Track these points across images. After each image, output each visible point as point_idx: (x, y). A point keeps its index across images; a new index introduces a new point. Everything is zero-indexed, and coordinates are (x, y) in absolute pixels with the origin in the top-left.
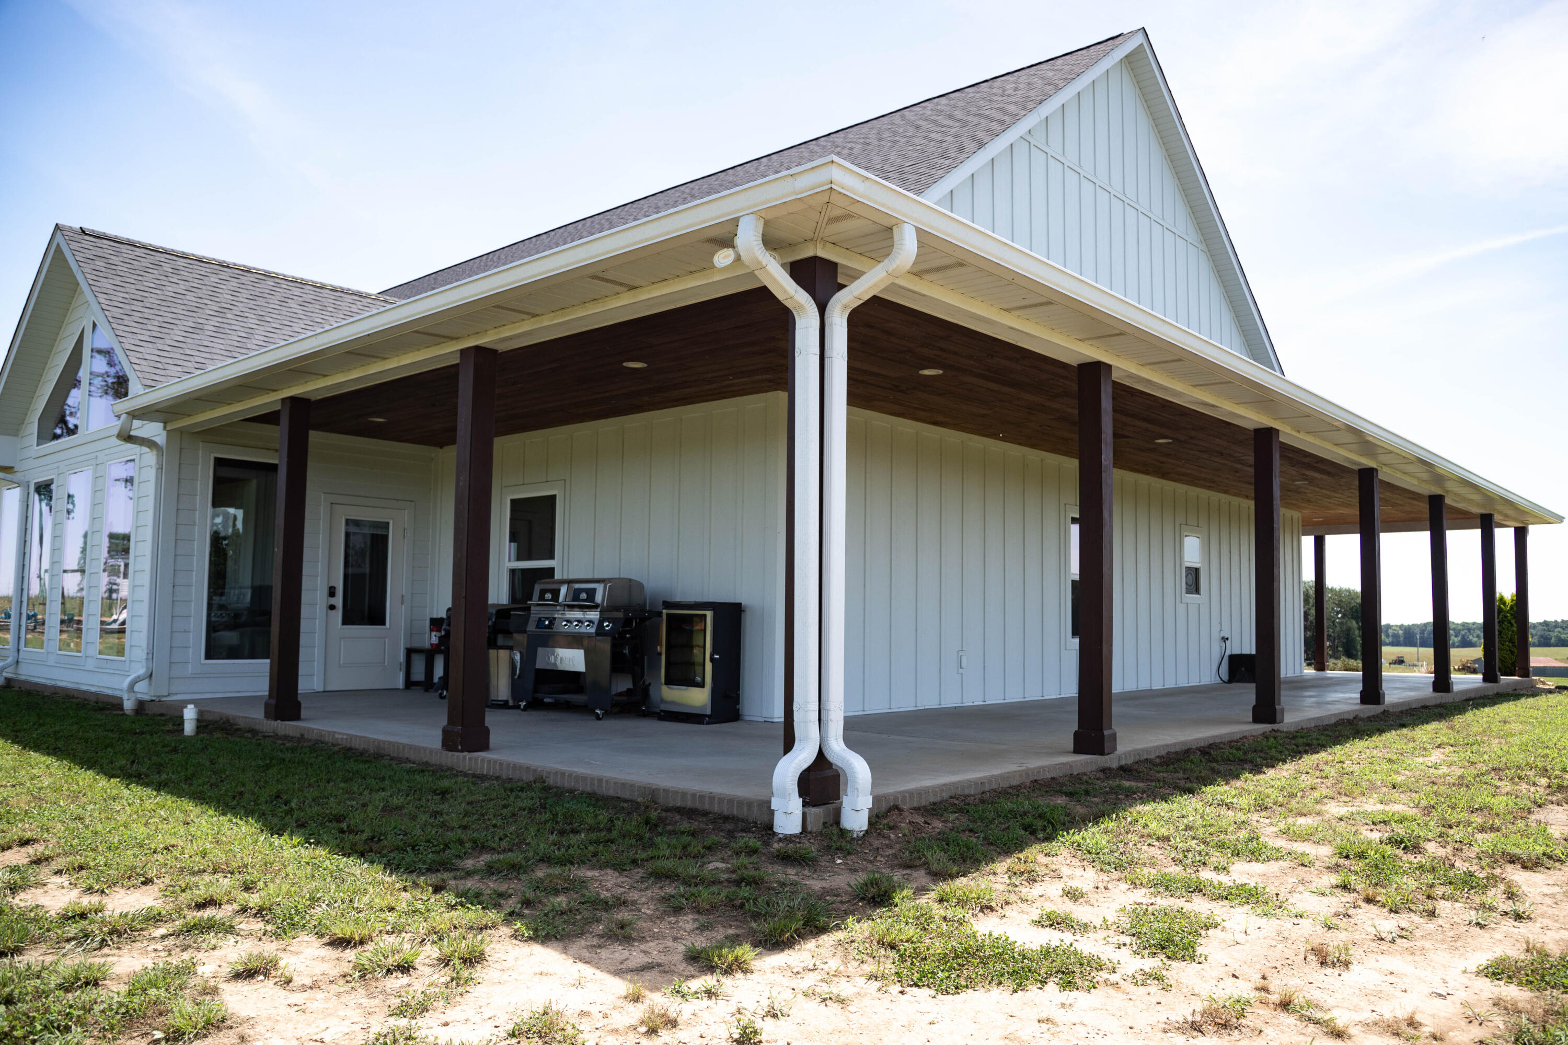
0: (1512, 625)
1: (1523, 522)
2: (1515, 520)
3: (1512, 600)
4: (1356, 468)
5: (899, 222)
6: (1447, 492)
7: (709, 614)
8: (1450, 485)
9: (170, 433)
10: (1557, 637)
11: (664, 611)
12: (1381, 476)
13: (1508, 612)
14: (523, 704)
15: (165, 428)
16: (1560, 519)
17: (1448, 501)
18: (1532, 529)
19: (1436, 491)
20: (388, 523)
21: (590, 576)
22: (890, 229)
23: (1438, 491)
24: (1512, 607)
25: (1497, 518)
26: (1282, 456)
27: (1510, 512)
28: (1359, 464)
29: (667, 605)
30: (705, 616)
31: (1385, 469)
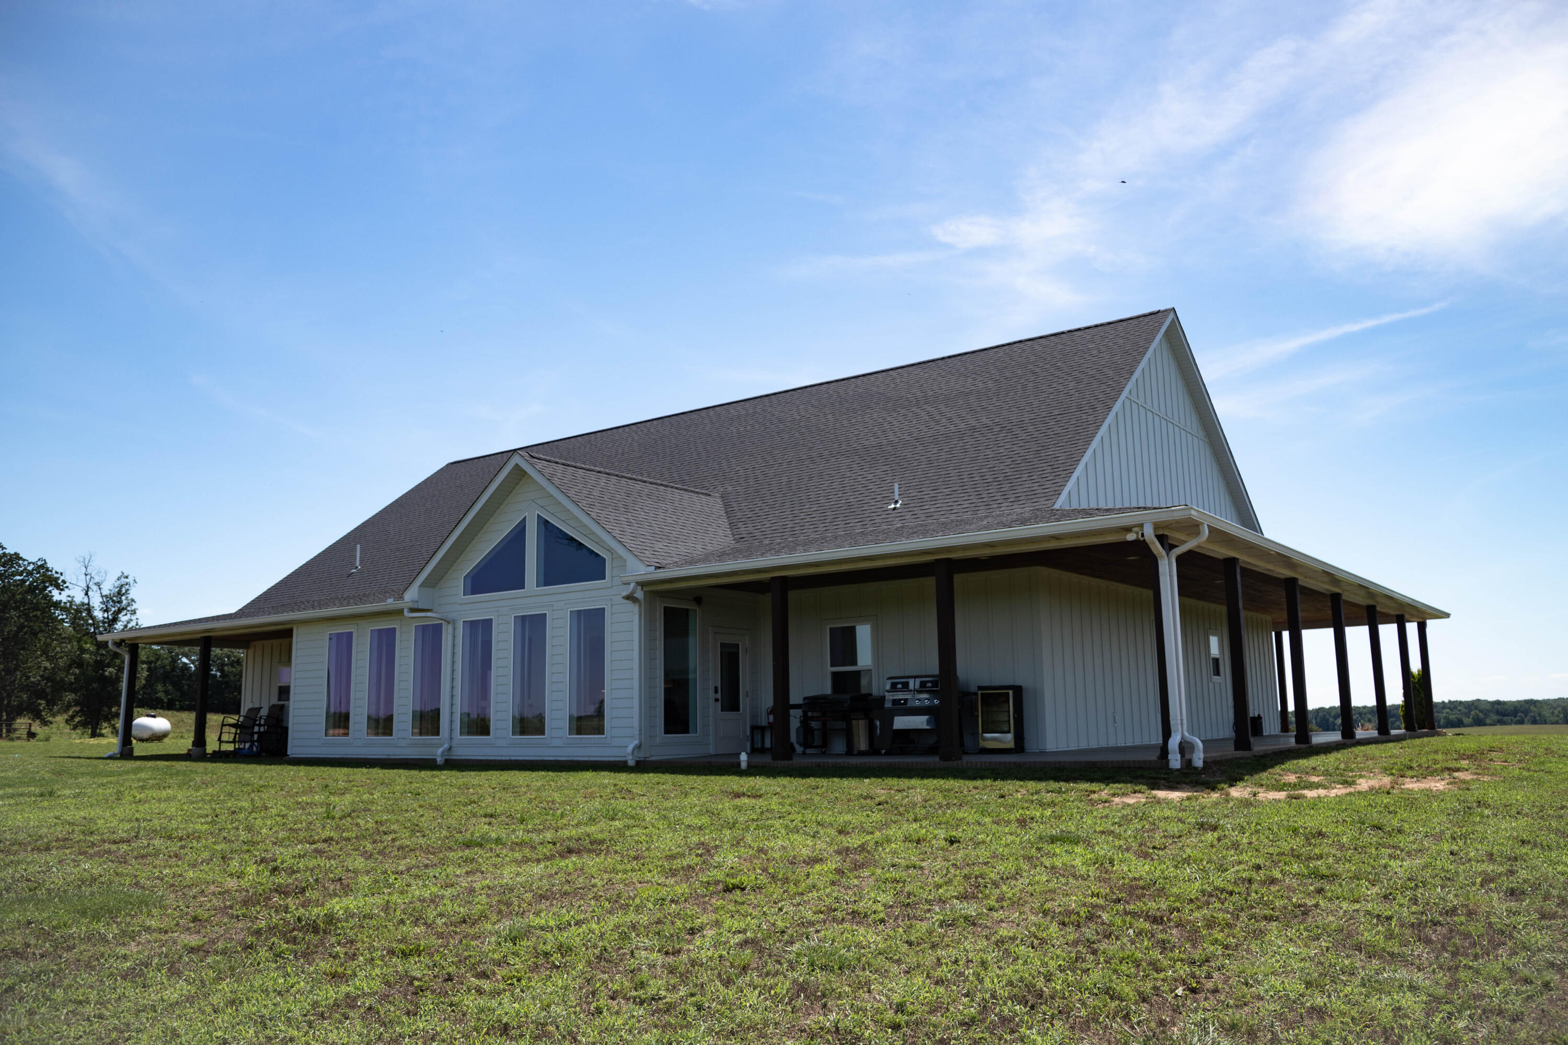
0: (1420, 693)
1: (1423, 618)
2: (1418, 617)
3: (1419, 675)
4: (1329, 593)
5: (1202, 523)
6: (1378, 603)
7: (1011, 692)
8: (1378, 599)
9: (645, 592)
10: (1445, 718)
11: (980, 692)
12: (1344, 597)
13: (1416, 683)
14: (883, 751)
15: (642, 589)
16: (1447, 615)
17: (1378, 609)
18: (1429, 623)
19: (1371, 602)
20: (738, 645)
21: (902, 674)
22: (1198, 525)
23: (1373, 603)
24: (1419, 679)
25: (1407, 617)
26: (1301, 593)
27: (1415, 613)
28: (1330, 591)
29: (980, 688)
30: (1008, 693)
31: (1346, 593)
